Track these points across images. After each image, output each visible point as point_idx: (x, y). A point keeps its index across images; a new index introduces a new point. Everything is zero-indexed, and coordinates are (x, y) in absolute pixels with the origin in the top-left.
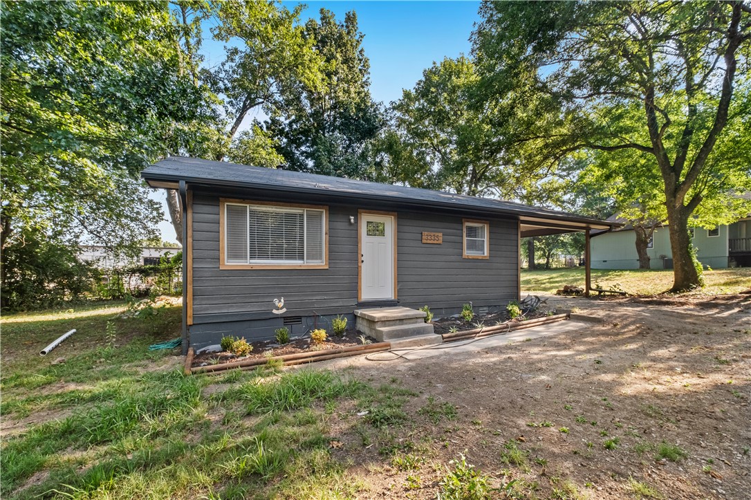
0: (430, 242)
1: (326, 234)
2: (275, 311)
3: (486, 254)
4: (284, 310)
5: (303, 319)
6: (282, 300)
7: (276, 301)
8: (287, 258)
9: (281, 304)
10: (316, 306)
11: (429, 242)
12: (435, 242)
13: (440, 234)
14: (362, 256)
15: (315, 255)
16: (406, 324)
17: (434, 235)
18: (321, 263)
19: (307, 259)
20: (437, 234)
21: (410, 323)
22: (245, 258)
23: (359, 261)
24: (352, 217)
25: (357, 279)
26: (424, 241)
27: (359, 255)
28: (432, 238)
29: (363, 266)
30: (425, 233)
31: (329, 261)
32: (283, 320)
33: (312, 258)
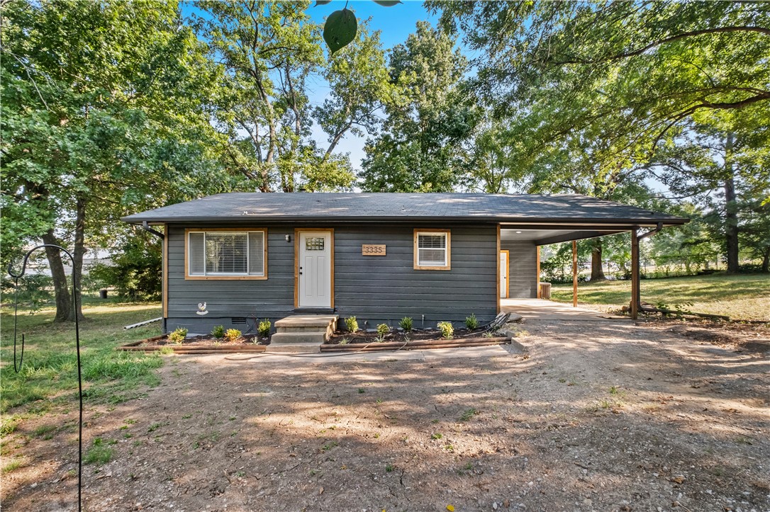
0: (372, 254)
1: (265, 251)
2: (198, 313)
3: (446, 265)
4: (207, 312)
5: (248, 320)
6: (205, 305)
7: (200, 305)
8: (236, 271)
9: (204, 308)
10: (257, 310)
11: (369, 254)
12: (378, 254)
13: (384, 246)
14: (301, 268)
15: (256, 268)
16: (308, 331)
17: (376, 247)
18: (261, 275)
19: (250, 271)
20: (378, 246)
21: (311, 331)
22: (203, 271)
23: (296, 273)
24: (287, 236)
25: (293, 288)
26: (364, 254)
27: (295, 268)
28: (374, 250)
29: (302, 277)
30: (366, 246)
31: (268, 273)
32: (231, 319)
33: (254, 271)
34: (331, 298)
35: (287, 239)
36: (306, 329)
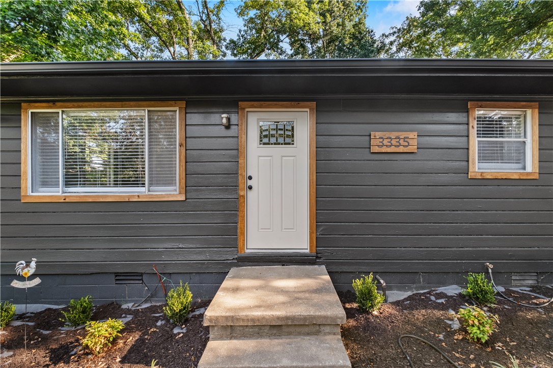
0: (389, 150)
1: (181, 145)
3: (529, 169)
4: (37, 281)
5: (145, 278)
6: (33, 264)
9: (32, 270)
11: (384, 150)
12: (401, 149)
13: (413, 135)
14: (251, 179)
15: (164, 178)
17: (398, 137)
18: (172, 192)
19: (151, 184)
20: (403, 135)
22: (57, 185)
23: (241, 186)
24: (224, 115)
25: (236, 215)
26: (375, 149)
27: (240, 178)
28: (394, 142)
29: (251, 195)
30: (378, 134)
31: (187, 188)
32: (113, 276)
33: (158, 184)
34: (311, 233)
35: (224, 121)
36: (285, 330)
